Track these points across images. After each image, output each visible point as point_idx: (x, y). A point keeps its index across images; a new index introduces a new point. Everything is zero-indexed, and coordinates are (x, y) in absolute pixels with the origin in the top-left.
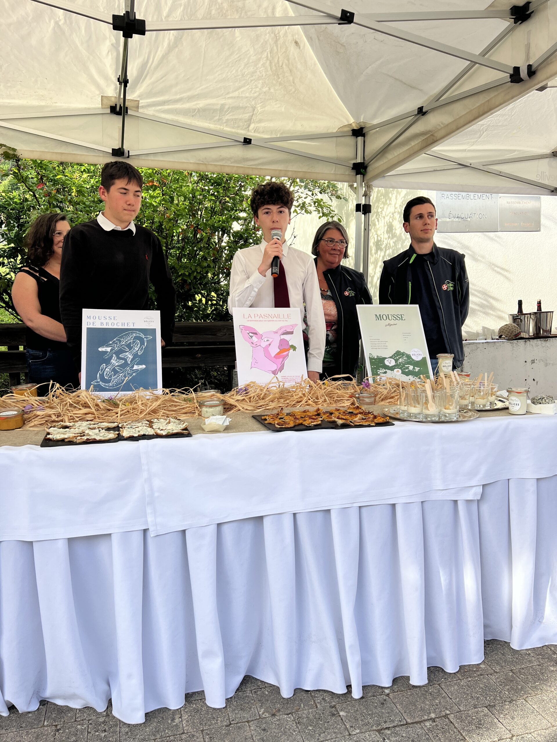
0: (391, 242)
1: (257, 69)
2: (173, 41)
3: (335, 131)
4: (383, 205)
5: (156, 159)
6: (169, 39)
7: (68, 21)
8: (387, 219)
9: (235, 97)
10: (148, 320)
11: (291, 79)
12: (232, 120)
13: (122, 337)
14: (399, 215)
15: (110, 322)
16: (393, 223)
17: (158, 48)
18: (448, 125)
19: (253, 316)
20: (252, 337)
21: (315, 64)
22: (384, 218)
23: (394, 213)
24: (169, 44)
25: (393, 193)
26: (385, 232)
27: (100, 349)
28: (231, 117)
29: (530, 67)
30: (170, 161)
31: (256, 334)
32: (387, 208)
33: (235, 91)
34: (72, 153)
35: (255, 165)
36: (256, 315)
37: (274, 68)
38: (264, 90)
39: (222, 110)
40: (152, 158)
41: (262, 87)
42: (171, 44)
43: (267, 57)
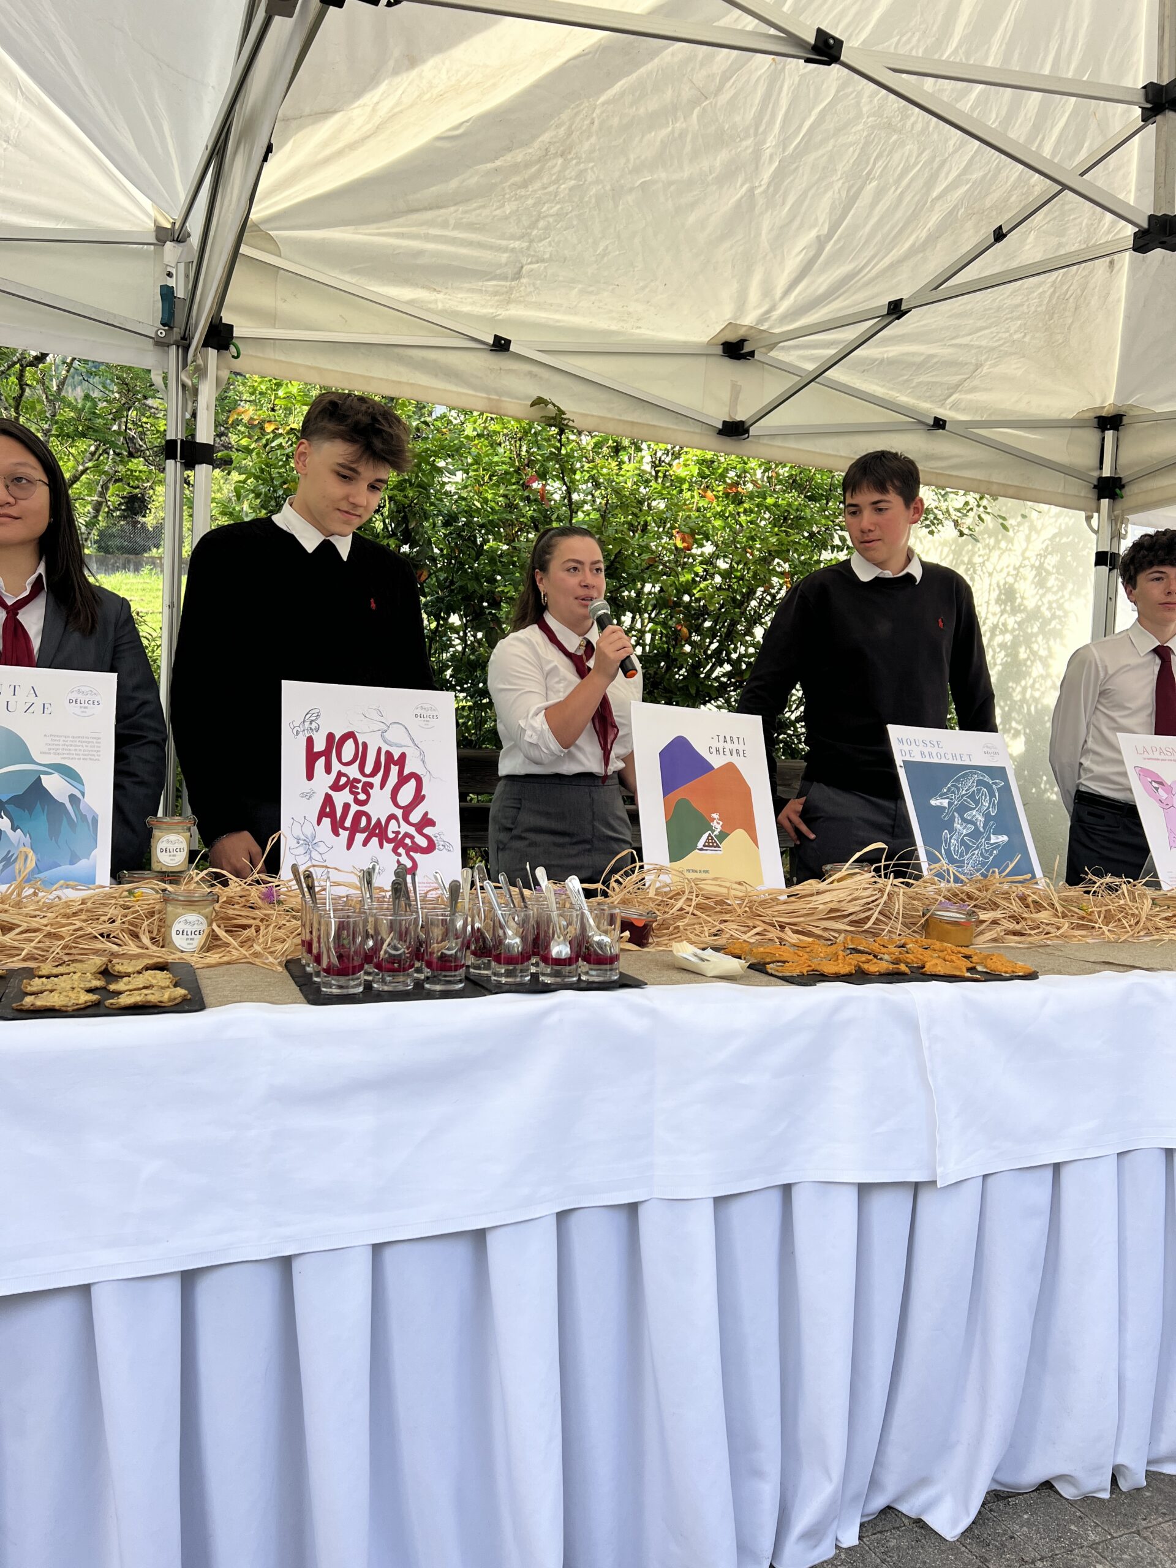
0: (1011, 622)
1: (1028, 300)
2: (921, 241)
3: (1071, 417)
4: (988, 551)
5: (787, 445)
6: (917, 237)
7: (771, 189)
8: (999, 578)
9: (961, 345)
10: (988, 750)
11: (1070, 321)
12: (928, 383)
13: (957, 780)
14: (1034, 572)
15: (934, 751)
16: (1016, 586)
17: (891, 251)
19: (1149, 750)
20: (1157, 789)
21: (1119, 301)
22: (990, 575)
23: (1020, 566)
24: (913, 245)
25: (1018, 531)
26: (992, 602)
27: (933, 802)
28: (930, 379)
30: (808, 451)
31: (1161, 783)
32: (1000, 557)
33: (970, 334)
34: (651, 423)
35: (942, 468)
36: (1154, 749)
37: (1054, 301)
38: (1016, 337)
39: (923, 365)
40: (778, 442)
41: (1015, 332)
42: (917, 245)
43: (1054, 282)
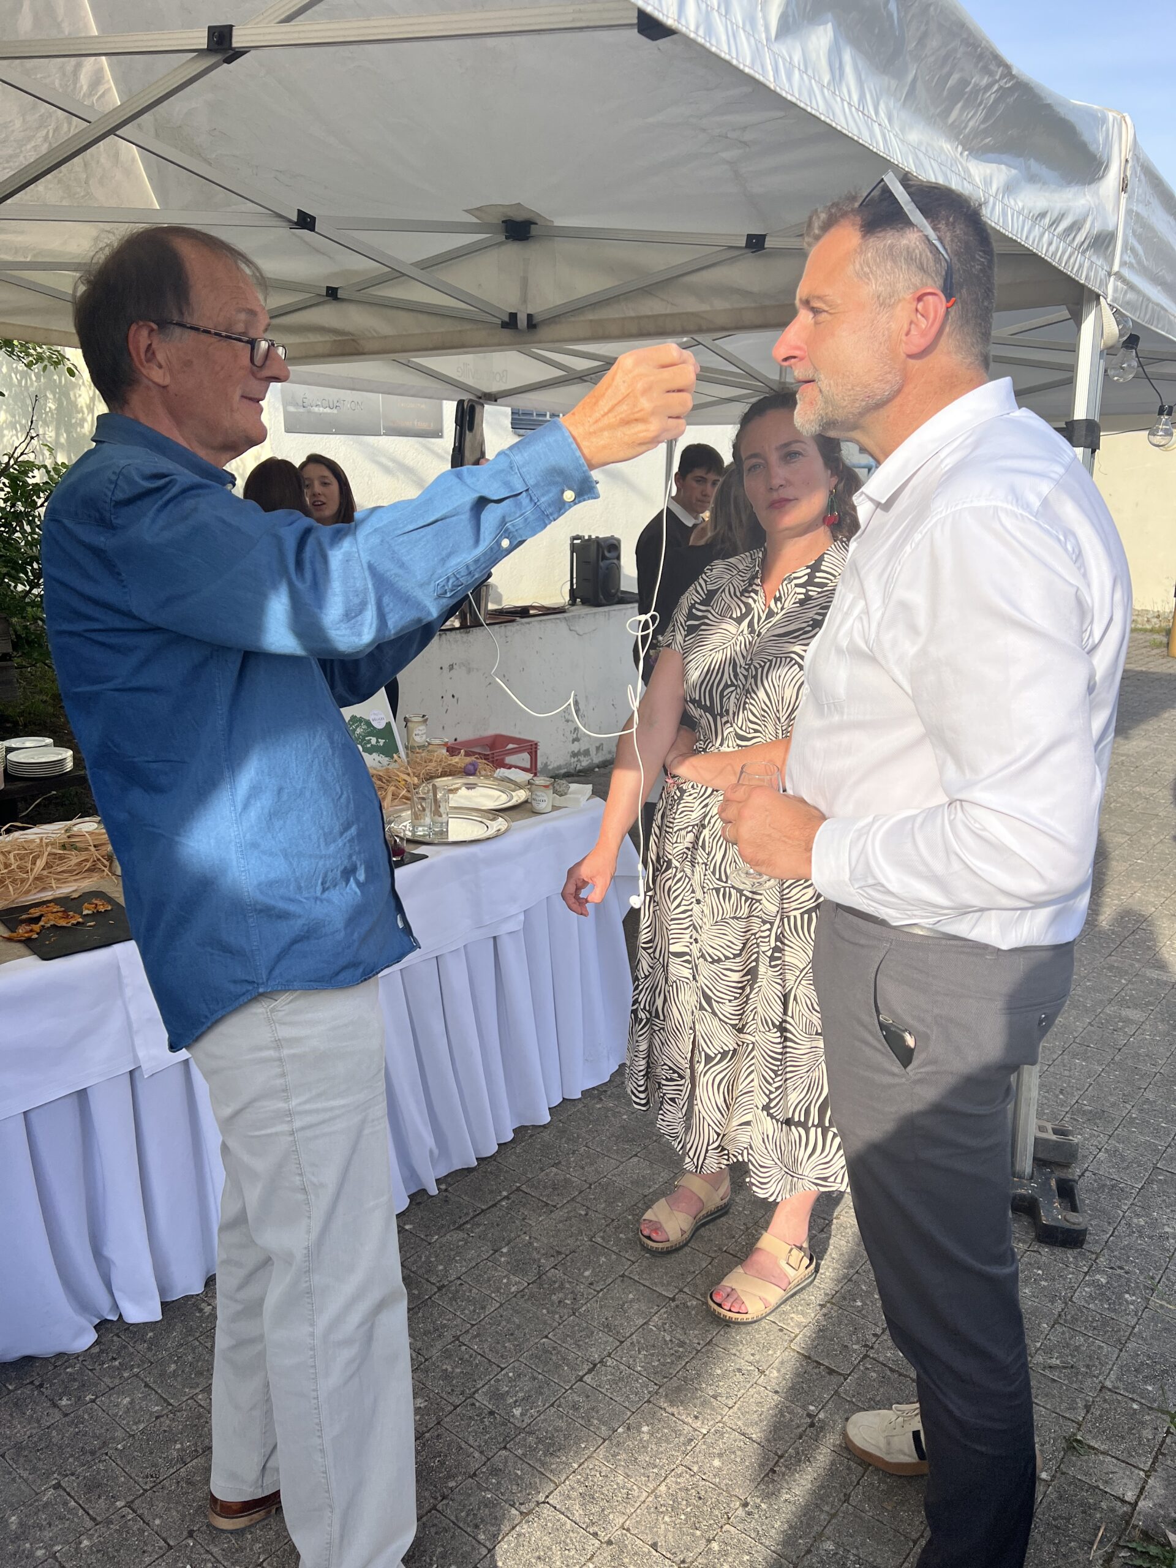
18: (386, 337)
29: (530, 316)
